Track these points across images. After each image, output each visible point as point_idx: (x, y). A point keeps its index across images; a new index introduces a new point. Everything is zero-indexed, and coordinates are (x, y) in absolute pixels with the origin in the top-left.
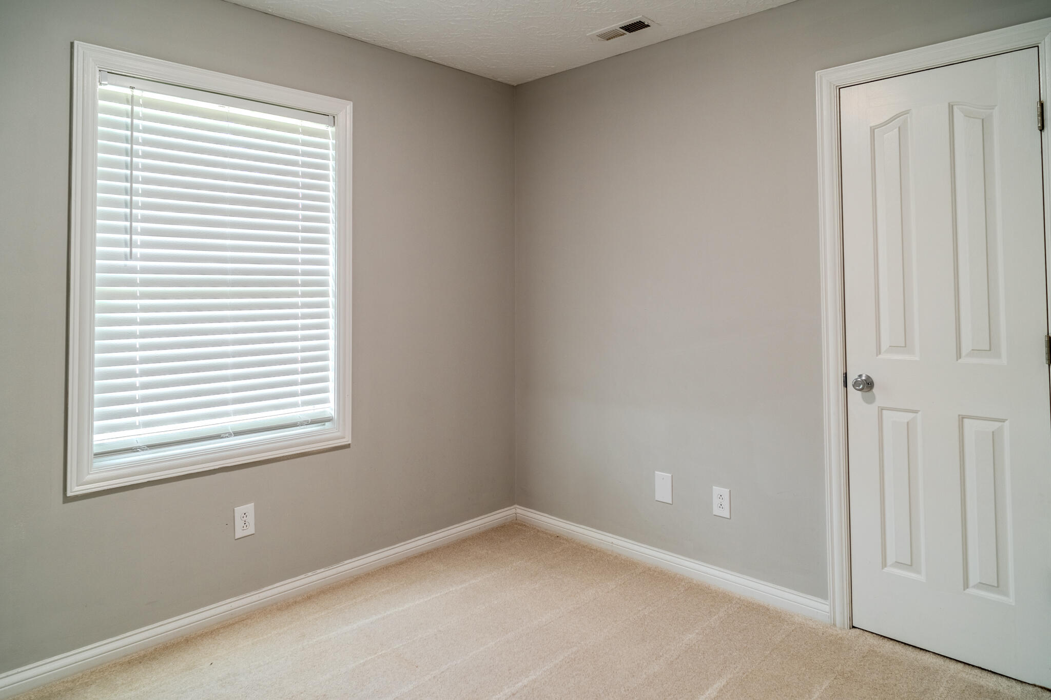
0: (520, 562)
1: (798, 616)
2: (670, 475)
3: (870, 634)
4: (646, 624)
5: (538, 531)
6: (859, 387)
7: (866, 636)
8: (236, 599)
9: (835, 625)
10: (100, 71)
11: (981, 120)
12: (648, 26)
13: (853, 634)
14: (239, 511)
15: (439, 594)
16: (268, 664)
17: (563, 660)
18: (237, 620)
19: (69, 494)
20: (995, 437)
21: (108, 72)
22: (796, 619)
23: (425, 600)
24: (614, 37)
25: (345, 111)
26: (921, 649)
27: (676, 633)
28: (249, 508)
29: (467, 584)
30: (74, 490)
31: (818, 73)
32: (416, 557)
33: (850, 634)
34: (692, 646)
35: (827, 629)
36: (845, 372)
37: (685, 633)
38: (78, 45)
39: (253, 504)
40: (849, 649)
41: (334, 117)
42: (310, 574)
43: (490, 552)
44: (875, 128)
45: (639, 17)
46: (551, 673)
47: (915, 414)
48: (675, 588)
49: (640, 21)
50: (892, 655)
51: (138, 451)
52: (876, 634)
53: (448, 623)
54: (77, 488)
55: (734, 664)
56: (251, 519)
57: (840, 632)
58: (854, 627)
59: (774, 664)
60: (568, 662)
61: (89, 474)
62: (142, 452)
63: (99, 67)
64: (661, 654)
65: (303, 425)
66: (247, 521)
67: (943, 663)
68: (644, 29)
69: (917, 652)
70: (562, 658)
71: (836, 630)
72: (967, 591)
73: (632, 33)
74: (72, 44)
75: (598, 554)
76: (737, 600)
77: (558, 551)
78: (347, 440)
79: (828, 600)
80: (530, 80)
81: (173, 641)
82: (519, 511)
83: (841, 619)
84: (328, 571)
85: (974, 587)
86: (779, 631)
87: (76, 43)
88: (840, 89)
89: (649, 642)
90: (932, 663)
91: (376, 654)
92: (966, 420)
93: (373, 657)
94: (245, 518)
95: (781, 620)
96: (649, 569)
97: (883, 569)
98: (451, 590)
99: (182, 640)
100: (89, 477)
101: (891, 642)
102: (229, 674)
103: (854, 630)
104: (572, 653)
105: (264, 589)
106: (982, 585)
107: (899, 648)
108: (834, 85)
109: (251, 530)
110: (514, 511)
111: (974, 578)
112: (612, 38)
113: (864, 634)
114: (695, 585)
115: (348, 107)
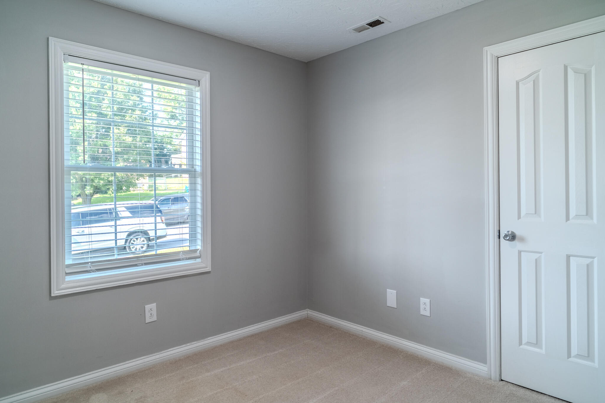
0: (308, 340)
1: (469, 374)
2: (396, 291)
3: (511, 384)
4: (379, 375)
5: (320, 324)
6: (507, 238)
7: (509, 385)
8: (147, 357)
9: (491, 379)
10: (64, 54)
11: (583, 75)
12: (383, 23)
13: (501, 384)
14: (148, 307)
15: (261, 357)
16: (163, 392)
17: (329, 394)
18: (147, 369)
19: (52, 295)
20: (589, 267)
21: (69, 55)
22: (468, 375)
23: (253, 360)
24: (363, 30)
25: (205, 77)
26: (542, 393)
27: (396, 381)
28: (153, 306)
29: (277, 352)
30: (55, 293)
31: (485, 48)
32: (249, 337)
33: (499, 384)
34: (405, 388)
35: (486, 381)
36: (499, 230)
37: (401, 381)
38: (51, 39)
39: (155, 304)
40: (498, 392)
41: (199, 81)
42: (188, 344)
43: (291, 334)
44: (519, 81)
45: (377, 17)
46: (322, 401)
47: (540, 254)
48: (397, 357)
49: (378, 20)
50: (524, 396)
51: (91, 272)
52: (515, 384)
53: (265, 372)
54: (57, 292)
55: (429, 399)
56: (154, 312)
57: (493, 382)
58: (502, 380)
59: (453, 399)
60: (333, 395)
61: (63, 284)
62: (93, 273)
63: (64, 52)
64: (386, 392)
65: (184, 260)
66: (152, 313)
67: (554, 401)
68: (380, 25)
69: (539, 395)
70: (329, 393)
71: (491, 382)
72: (570, 359)
73: (373, 28)
74: (48, 39)
75: (354, 337)
76: (433, 364)
77: (330, 335)
78: (209, 269)
79: (487, 364)
80: (315, 59)
81: (112, 379)
82: (309, 312)
83: (495, 375)
84: (198, 343)
85: (574, 357)
86: (457, 381)
87: (50, 38)
88: (498, 58)
89: (380, 386)
90: (548, 401)
91: (223, 388)
92: (571, 258)
93: (222, 390)
94: (151, 312)
95: (459, 375)
96: (383, 345)
97: (520, 346)
98: (268, 355)
99: (117, 378)
100: (63, 286)
101: (524, 389)
102: (141, 397)
103: (502, 382)
104: (335, 391)
105: (162, 352)
106: (578, 356)
107: (528, 393)
108: (495, 56)
109: (155, 318)
110: (306, 312)
111: (574, 352)
112: (362, 31)
113: (508, 384)
114: (410, 355)
115: (207, 75)
